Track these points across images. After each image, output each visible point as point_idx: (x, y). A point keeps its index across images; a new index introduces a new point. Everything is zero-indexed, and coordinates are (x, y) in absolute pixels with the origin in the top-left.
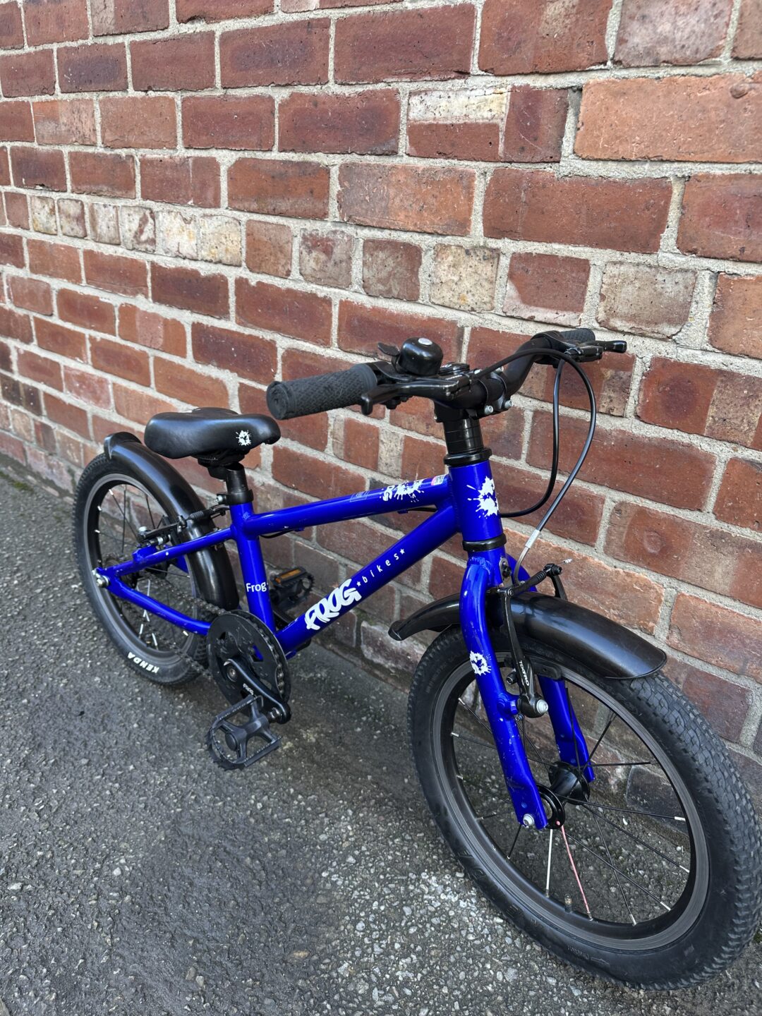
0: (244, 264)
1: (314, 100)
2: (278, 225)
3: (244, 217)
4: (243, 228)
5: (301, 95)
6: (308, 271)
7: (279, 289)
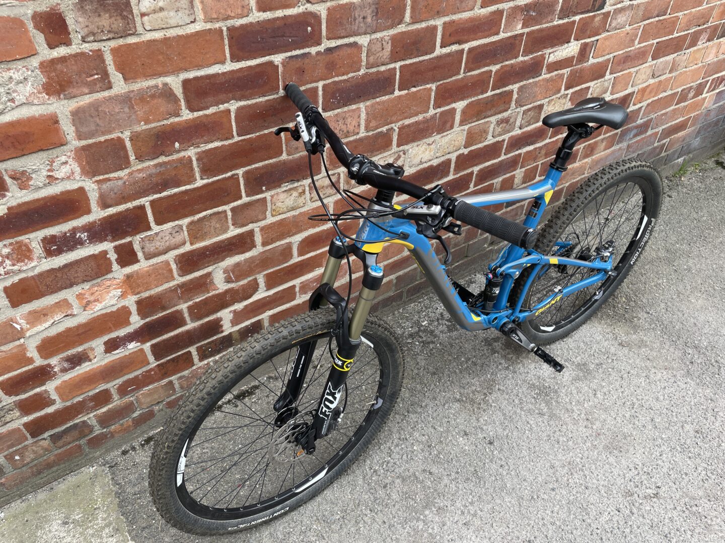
0: (463, 147)
1: (512, 66)
2: (484, 123)
3: (466, 127)
4: (465, 132)
5: (506, 65)
6: (497, 133)
7: (480, 148)
